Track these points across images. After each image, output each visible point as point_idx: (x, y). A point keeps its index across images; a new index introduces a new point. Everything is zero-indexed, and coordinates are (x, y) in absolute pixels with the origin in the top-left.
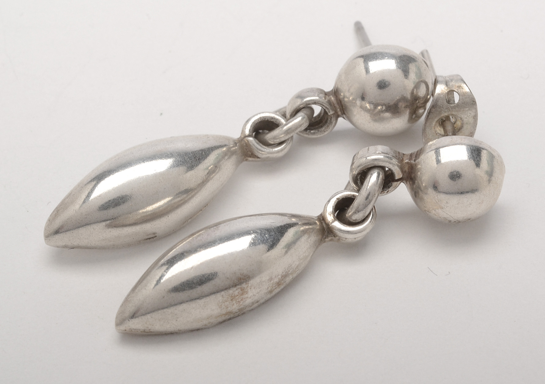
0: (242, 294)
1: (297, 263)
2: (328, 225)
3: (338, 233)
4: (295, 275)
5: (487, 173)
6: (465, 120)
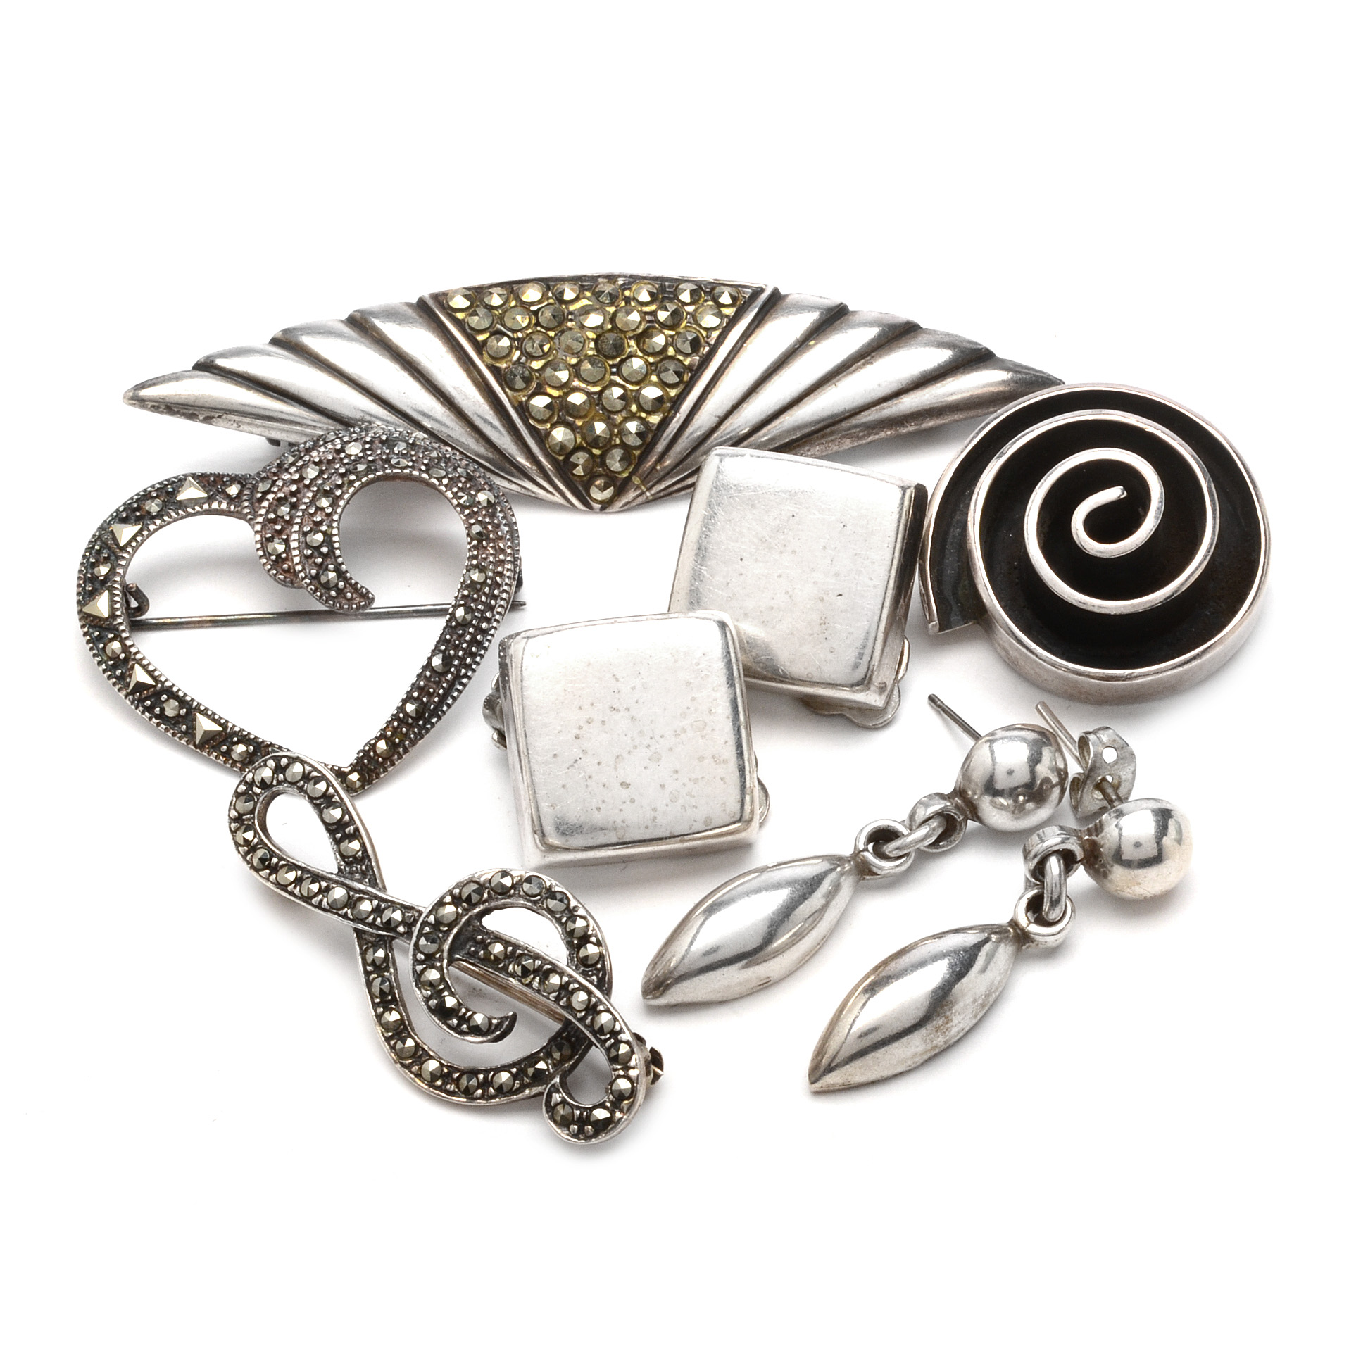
0: (947, 1023)
1: (999, 978)
2: (1022, 930)
3: (1037, 938)
4: (997, 993)
5: (1176, 840)
6: (1123, 777)
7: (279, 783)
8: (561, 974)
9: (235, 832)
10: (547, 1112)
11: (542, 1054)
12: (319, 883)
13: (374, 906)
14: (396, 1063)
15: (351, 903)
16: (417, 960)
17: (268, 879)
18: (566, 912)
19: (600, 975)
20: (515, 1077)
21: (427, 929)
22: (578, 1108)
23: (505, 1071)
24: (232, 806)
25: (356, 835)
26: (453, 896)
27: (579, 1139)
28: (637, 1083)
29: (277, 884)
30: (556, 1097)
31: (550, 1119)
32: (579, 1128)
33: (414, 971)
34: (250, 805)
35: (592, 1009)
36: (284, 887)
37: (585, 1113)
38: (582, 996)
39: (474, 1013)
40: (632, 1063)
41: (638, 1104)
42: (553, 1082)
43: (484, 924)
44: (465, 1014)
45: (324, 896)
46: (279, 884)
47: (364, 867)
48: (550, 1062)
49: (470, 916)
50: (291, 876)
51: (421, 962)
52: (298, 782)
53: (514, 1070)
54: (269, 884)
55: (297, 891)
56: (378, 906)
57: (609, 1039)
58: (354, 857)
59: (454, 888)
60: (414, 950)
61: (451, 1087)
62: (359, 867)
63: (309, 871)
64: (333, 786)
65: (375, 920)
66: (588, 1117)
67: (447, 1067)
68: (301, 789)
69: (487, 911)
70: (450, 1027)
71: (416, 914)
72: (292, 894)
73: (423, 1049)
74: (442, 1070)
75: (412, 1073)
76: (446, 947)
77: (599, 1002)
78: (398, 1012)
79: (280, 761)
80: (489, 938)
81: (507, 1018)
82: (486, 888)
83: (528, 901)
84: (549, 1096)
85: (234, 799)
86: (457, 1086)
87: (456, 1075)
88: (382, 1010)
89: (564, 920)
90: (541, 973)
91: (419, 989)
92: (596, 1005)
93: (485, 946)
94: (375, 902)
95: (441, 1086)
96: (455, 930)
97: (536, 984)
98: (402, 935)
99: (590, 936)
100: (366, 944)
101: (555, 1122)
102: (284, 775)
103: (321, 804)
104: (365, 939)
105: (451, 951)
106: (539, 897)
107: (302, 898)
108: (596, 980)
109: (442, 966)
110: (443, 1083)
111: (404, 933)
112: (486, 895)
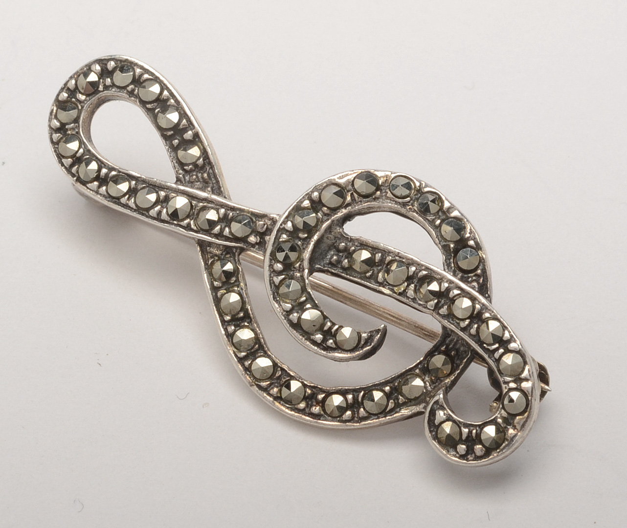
7: (106, 88)
8: (440, 281)
9: (58, 143)
10: (431, 432)
11: (417, 371)
12: (157, 192)
13: (221, 216)
14: (252, 385)
15: (193, 213)
16: (274, 271)
17: (97, 192)
18: (440, 214)
19: (481, 281)
20: (388, 396)
21: (284, 237)
22: (466, 426)
23: (377, 390)
24: (53, 115)
25: (196, 140)
26: (312, 201)
27: (467, 460)
28: (532, 396)
29: (109, 197)
30: (441, 414)
31: (434, 439)
32: (467, 447)
33: (272, 282)
34: (73, 113)
35: (477, 317)
36: (116, 200)
37: (474, 431)
38: (466, 303)
39: (341, 327)
40: (525, 374)
41: (533, 420)
42: (436, 398)
43: (345, 231)
44: (330, 328)
45: (162, 207)
46: (110, 196)
47: (205, 175)
48: (427, 379)
49: (333, 221)
50: (124, 187)
51: (279, 273)
52: (128, 86)
53: (387, 388)
54: (98, 198)
55: (131, 203)
56: (226, 215)
57: (497, 349)
58: (195, 165)
59: (312, 192)
60: (271, 260)
61: (316, 409)
62: (200, 175)
63: (144, 181)
64: (168, 89)
65: (222, 230)
66: (478, 435)
67: (311, 387)
68: (131, 93)
69: (348, 217)
70: (314, 343)
71: (269, 223)
72: (126, 206)
73: (282, 369)
74: (305, 392)
75: (270, 395)
76: (307, 255)
77: (484, 308)
78: (253, 330)
79: (106, 65)
80: (353, 245)
81: (378, 331)
82: (348, 191)
83: (396, 203)
84: (433, 413)
85: (55, 109)
86: (323, 408)
87: (321, 397)
88: (233, 328)
89: (438, 222)
90: (415, 281)
91: (277, 301)
92: (480, 313)
93: (349, 255)
94: (222, 211)
95: (304, 409)
96: (316, 237)
97: (411, 292)
98: (253, 246)
99: (468, 239)
100: (212, 257)
101: (440, 442)
102: (112, 79)
103: (155, 109)
104: (210, 253)
105: (312, 260)
106: (409, 199)
107: (139, 210)
108: (477, 286)
109: (302, 276)
110: (307, 405)
111: (257, 243)
112: (349, 198)
